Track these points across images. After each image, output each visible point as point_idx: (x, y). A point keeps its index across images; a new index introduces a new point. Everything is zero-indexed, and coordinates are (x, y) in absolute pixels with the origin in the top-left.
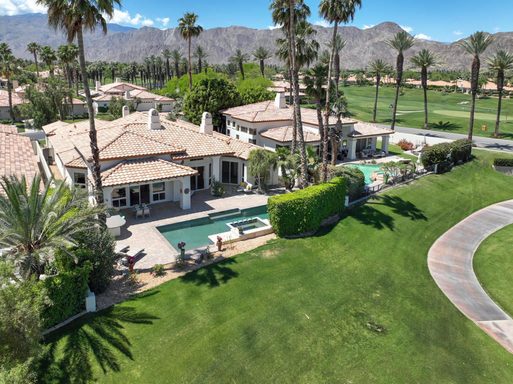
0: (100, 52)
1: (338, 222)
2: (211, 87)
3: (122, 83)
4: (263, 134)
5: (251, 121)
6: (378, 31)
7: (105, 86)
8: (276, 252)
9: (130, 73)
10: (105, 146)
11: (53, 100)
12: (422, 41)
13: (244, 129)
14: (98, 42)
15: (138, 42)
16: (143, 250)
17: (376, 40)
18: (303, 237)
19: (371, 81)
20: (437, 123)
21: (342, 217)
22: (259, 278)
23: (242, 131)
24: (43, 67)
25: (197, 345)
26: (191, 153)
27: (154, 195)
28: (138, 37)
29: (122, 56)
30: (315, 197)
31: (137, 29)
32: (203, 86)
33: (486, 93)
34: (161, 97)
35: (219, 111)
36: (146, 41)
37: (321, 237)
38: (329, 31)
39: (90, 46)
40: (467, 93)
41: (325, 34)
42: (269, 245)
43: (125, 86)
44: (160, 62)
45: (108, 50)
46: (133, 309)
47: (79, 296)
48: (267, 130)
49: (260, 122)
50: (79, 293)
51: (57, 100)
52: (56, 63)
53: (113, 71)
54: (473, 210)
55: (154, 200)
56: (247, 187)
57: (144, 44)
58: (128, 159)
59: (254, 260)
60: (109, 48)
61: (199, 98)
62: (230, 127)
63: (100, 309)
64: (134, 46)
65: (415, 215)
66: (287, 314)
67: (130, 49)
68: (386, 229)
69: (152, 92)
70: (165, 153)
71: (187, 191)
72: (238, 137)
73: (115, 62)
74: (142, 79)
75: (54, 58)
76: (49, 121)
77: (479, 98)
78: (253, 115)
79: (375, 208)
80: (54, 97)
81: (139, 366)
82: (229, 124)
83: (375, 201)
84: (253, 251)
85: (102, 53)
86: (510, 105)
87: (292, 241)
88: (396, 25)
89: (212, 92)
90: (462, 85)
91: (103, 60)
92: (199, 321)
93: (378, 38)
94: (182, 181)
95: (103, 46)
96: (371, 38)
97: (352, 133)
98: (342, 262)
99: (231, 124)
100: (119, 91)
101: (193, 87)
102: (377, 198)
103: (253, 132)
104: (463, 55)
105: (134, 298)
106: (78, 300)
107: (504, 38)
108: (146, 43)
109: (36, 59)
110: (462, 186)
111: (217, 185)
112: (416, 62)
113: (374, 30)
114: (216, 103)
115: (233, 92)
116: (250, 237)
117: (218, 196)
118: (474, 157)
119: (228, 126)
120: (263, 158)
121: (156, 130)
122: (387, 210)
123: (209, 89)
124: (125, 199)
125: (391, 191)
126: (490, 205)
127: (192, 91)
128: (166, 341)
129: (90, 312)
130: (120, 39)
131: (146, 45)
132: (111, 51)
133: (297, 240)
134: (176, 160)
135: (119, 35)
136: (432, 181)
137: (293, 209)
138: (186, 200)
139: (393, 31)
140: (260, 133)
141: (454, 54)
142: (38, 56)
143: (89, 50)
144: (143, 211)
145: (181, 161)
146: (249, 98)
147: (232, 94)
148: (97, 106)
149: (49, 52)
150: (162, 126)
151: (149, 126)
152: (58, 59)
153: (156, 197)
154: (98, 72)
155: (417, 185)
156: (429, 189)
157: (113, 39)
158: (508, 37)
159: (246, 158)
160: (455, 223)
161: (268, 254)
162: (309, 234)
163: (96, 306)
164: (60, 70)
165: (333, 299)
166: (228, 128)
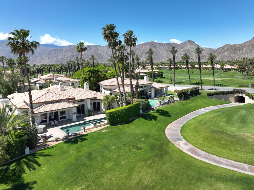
0: (43, 59)
1: (136, 119)
2: (92, 73)
3: (53, 74)
4: (114, 91)
5: (109, 85)
6: (185, 44)
7: (43, 76)
8: (107, 130)
9: (59, 69)
10: (37, 98)
11: (13, 83)
12: (205, 48)
13: (106, 89)
14: (42, 54)
15: (66, 53)
16: (52, 135)
17: (185, 48)
18: (120, 125)
19: (181, 67)
20: (195, 82)
21: (138, 117)
22: (98, 138)
23: (106, 90)
24: (7, 69)
25: (69, 159)
26: (77, 98)
27: (60, 117)
28: (66, 51)
29: (57, 61)
30: (124, 109)
31: (65, 47)
32: (89, 73)
33: (226, 70)
34: (73, 79)
35: (97, 83)
36: (71, 52)
37: (127, 124)
38: (163, 45)
39: (37, 56)
40: (219, 70)
41: (162, 46)
42: (105, 128)
43: (54, 76)
44: (74, 63)
45: (49, 58)
46: (43, 153)
47: (22, 148)
48: (116, 89)
49: (112, 85)
50: (22, 147)
51: (15, 83)
52: (16, 66)
53: (49, 69)
54: (192, 111)
55: (61, 119)
56: (103, 111)
57: (69, 54)
58: (48, 102)
59: (98, 133)
60: (49, 57)
61: (87, 78)
62: (102, 89)
63: (31, 153)
64: (64, 55)
65: (167, 115)
66: (106, 148)
67: (61, 57)
68: (153, 121)
69: (69, 78)
70: (65, 99)
71: (74, 113)
72: (104, 93)
73: (52, 64)
74: (66, 72)
75: (14, 64)
76: (10, 93)
77: (223, 72)
78: (110, 83)
79: (151, 114)
80: (13, 82)
81: (45, 167)
82: (101, 88)
83: (153, 111)
84: (98, 131)
85: (45, 60)
86: (234, 74)
87: (115, 126)
88: (193, 42)
89: (93, 75)
90: (217, 67)
91: (44, 64)
92: (71, 152)
93: (186, 48)
94: (72, 110)
95: (46, 56)
96: (183, 48)
97: (152, 87)
98: (133, 131)
99: (102, 88)
100: (51, 78)
101: (84, 73)
102: (154, 110)
103: (110, 90)
104: (221, 54)
105: (45, 149)
106: (22, 150)
107: (236, 47)
108: (71, 54)
109: (3, 64)
110: (192, 104)
111: (89, 111)
112: (183, 58)
113: (183, 44)
114: (94, 79)
115: (103, 74)
116: (98, 126)
117: (90, 115)
118: (201, 93)
119: (101, 89)
120: (109, 98)
121: (62, 91)
122: (156, 114)
123: (91, 74)
124: (47, 120)
125: (161, 108)
126: (199, 109)
127: (84, 75)
128: (57, 159)
129: (27, 154)
130: (56, 52)
131: (70, 55)
132: (50, 59)
133: (117, 126)
134: (70, 101)
135: (55, 50)
136: (180, 103)
137: (115, 114)
138: (74, 117)
139: (192, 44)
140: (113, 90)
141: (218, 54)
142: (5, 63)
143: (37, 59)
144: (54, 123)
145: (72, 102)
146: (110, 76)
147: (102, 75)
148: (39, 86)
149: (11, 61)
150: (65, 89)
151: (59, 90)
152: (17, 64)
153: (61, 118)
154: (40, 69)
155: (173, 104)
156: (177, 106)
157: (51, 52)
158: (238, 46)
159: (102, 99)
160: (183, 116)
161: (104, 131)
162: (123, 123)
163: (30, 152)
164: (18, 70)
165: (125, 142)
166: (101, 90)
